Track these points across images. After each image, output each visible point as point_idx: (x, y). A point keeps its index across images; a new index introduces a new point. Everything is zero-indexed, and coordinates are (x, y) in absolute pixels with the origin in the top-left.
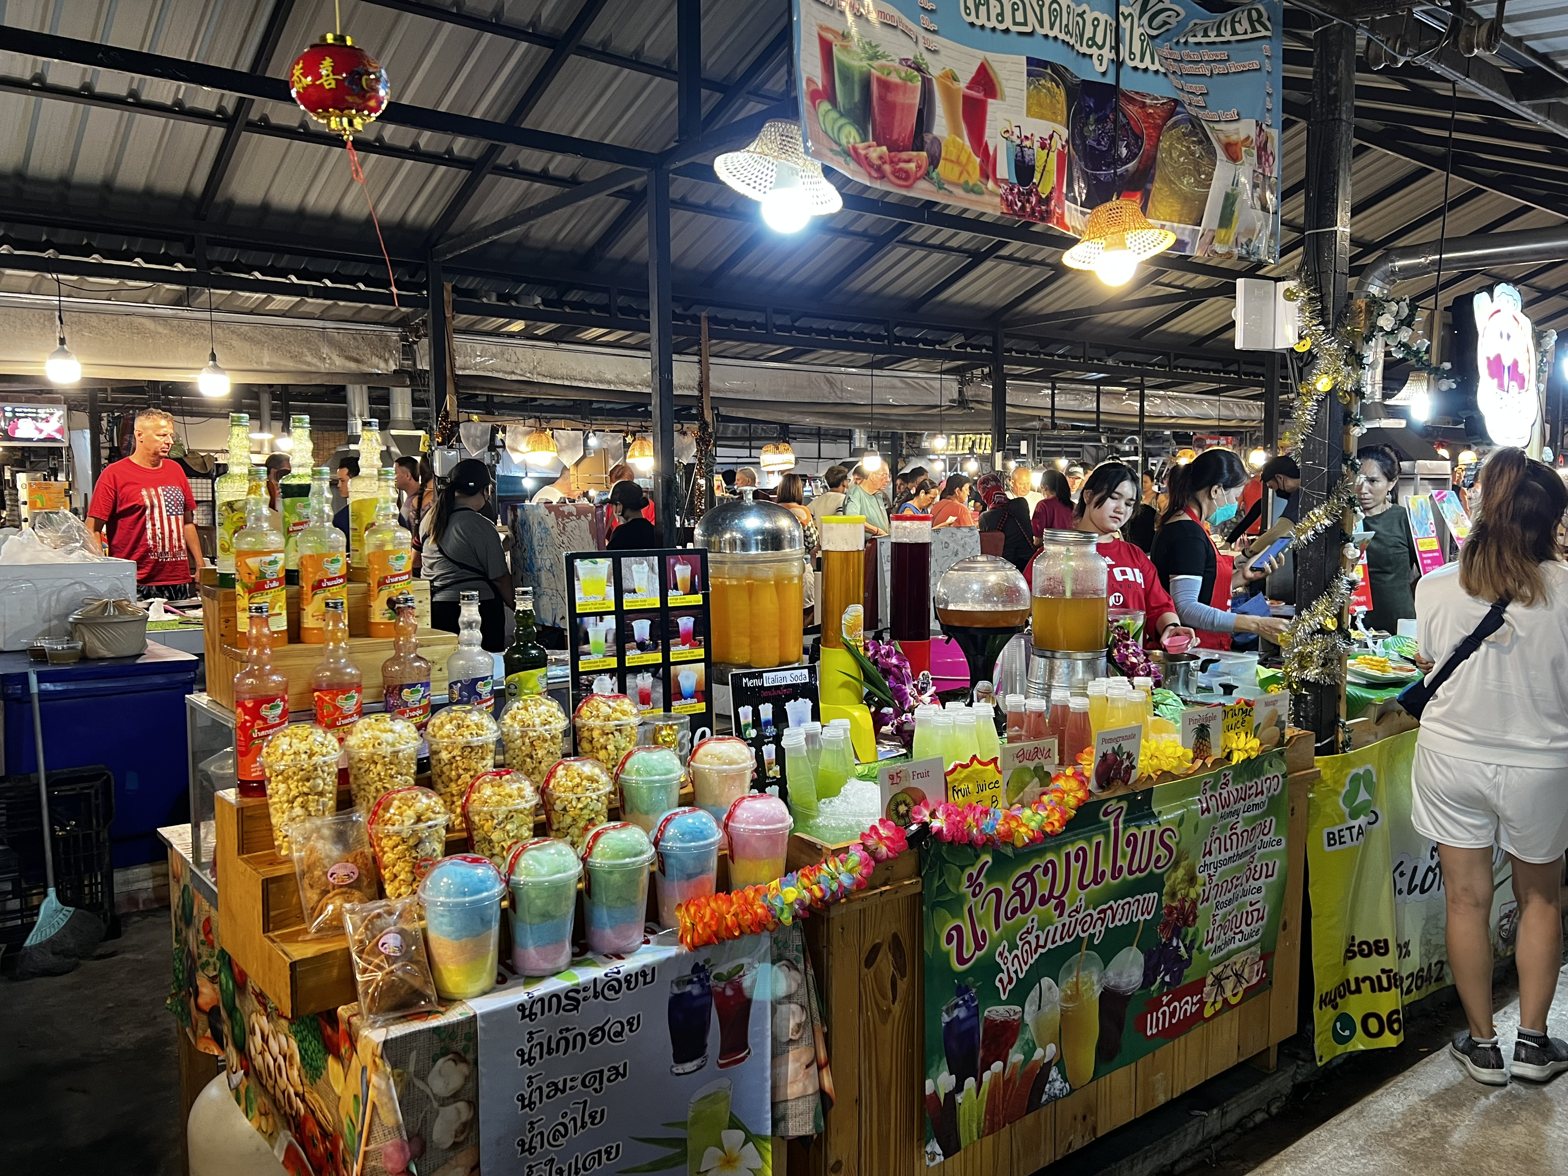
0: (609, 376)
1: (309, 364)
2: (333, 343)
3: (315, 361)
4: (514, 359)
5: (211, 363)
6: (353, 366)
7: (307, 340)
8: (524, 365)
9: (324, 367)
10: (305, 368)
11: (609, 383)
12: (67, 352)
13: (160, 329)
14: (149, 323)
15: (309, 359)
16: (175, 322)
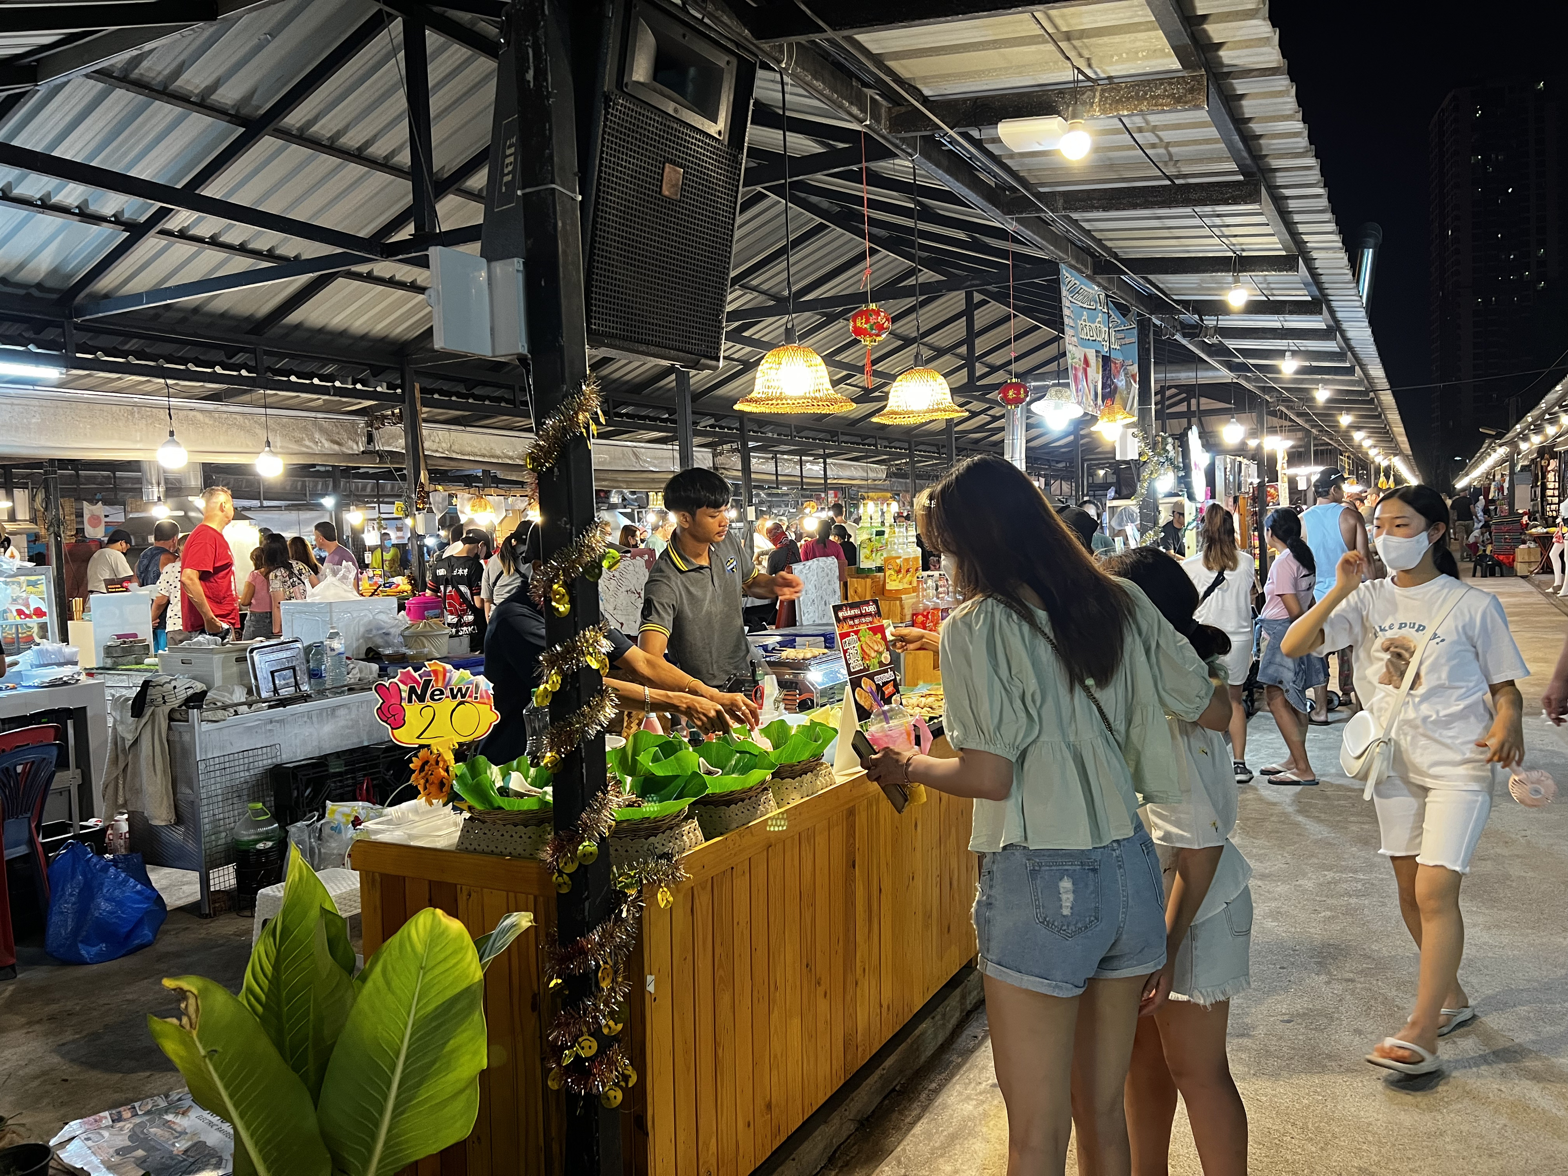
0: (498, 453)
1: (308, 447)
2: (322, 430)
3: (311, 444)
4: (437, 440)
5: (267, 449)
6: (336, 447)
7: (305, 428)
8: (444, 445)
9: (317, 449)
10: (305, 450)
11: (498, 457)
12: (178, 443)
13: (207, 420)
14: (199, 416)
15: (307, 443)
16: (217, 415)
